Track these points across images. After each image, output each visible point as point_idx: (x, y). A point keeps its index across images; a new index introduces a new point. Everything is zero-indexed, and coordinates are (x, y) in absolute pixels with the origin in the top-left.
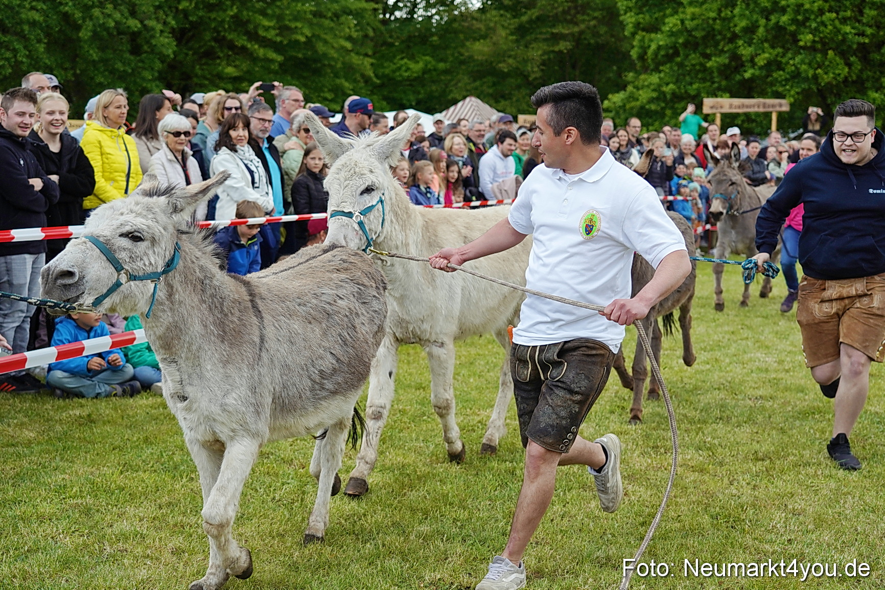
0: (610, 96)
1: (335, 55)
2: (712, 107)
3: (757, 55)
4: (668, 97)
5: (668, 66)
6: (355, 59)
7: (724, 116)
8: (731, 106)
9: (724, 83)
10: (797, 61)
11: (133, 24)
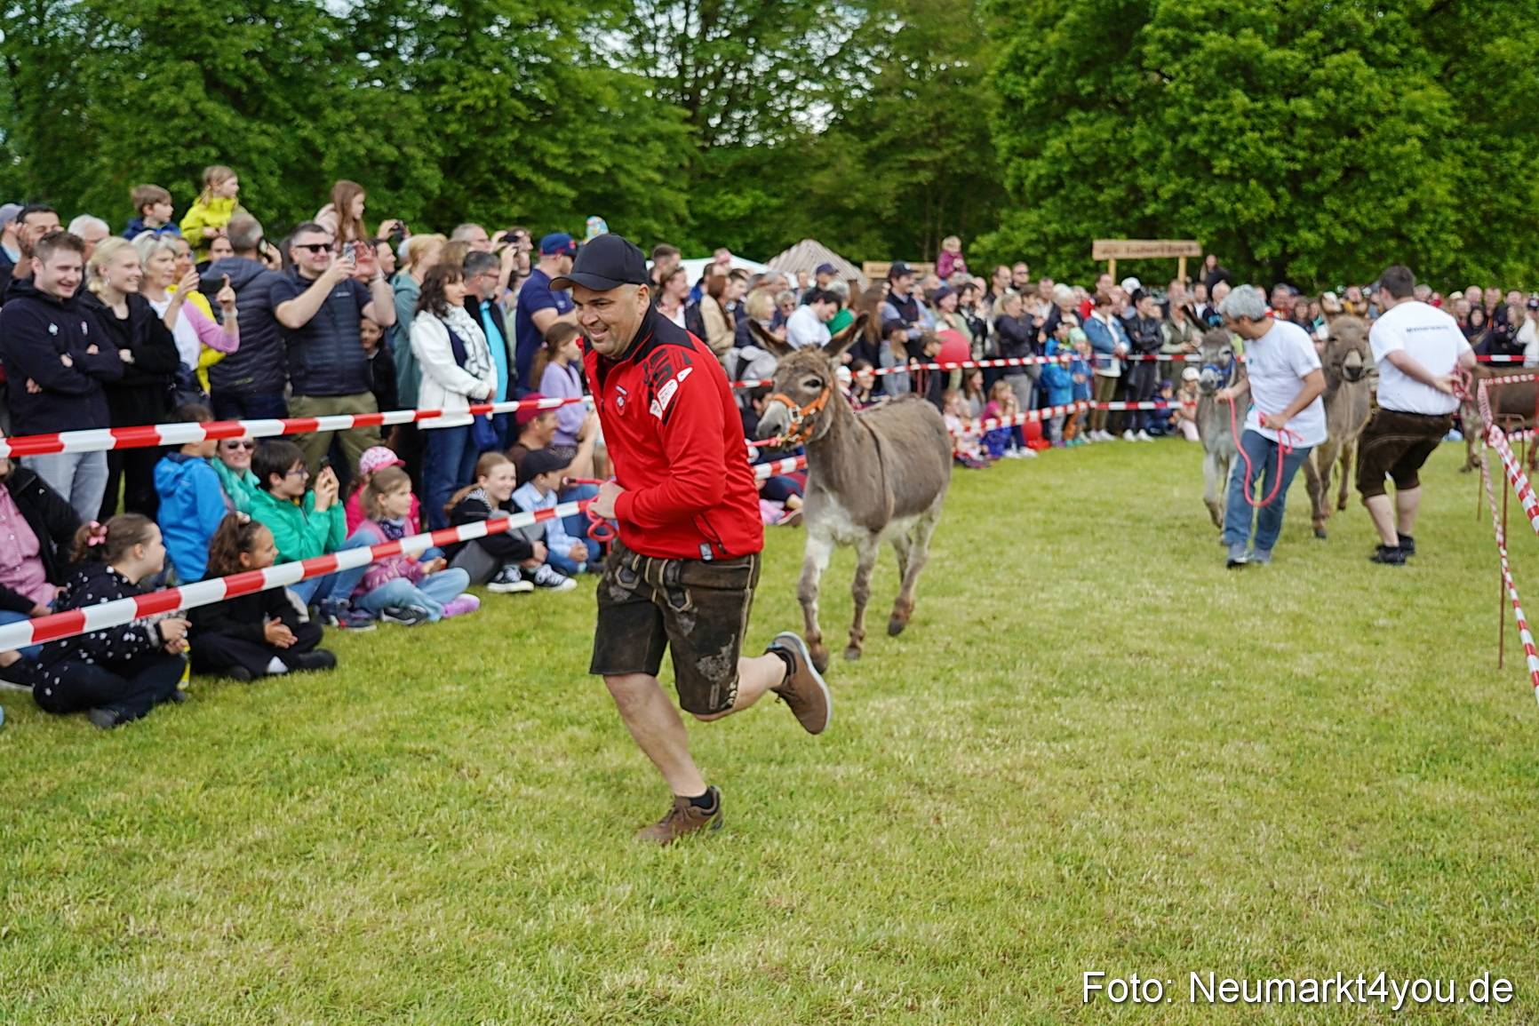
0: (979, 238)
1: (642, 190)
2: (1105, 252)
3: (1161, 185)
4: (1051, 239)
5: (1050, 200)
6: (667, 195)
7: (1120, 262)
8: (1128, 250)
9: (1120, 222)
10: (1210, 194)
11: (389, 152)
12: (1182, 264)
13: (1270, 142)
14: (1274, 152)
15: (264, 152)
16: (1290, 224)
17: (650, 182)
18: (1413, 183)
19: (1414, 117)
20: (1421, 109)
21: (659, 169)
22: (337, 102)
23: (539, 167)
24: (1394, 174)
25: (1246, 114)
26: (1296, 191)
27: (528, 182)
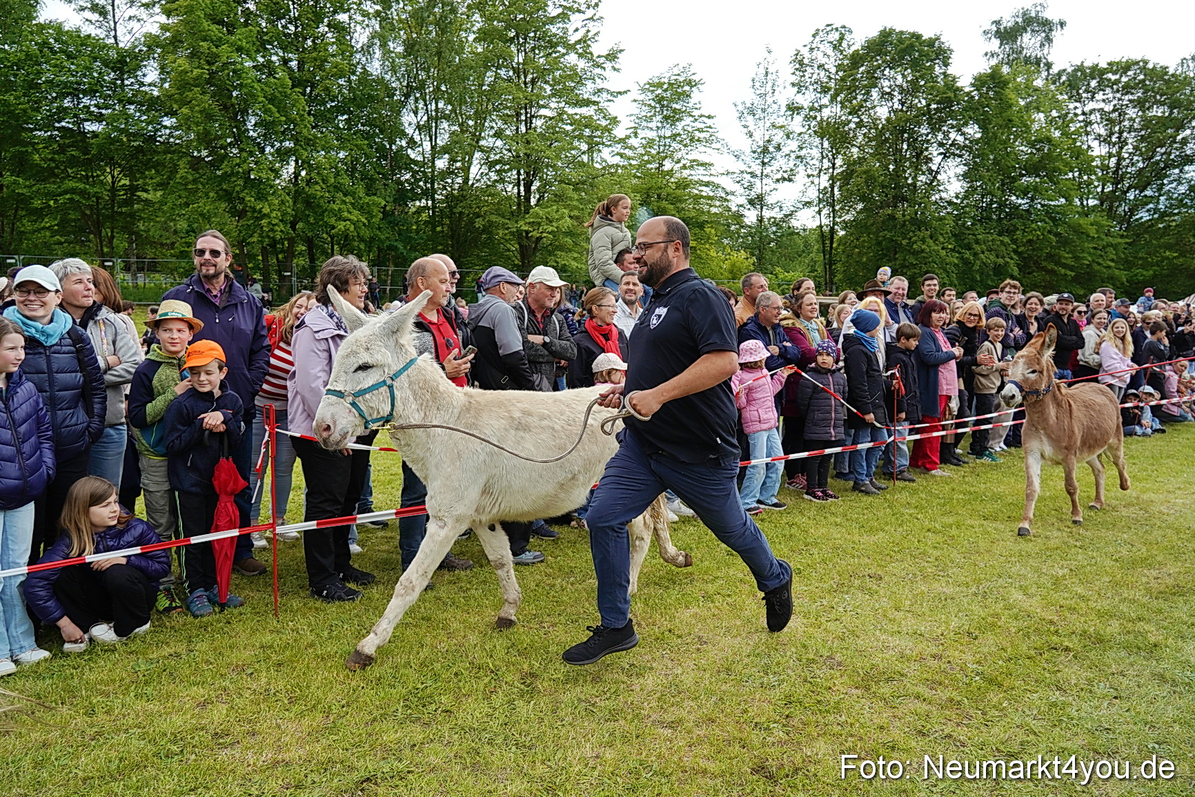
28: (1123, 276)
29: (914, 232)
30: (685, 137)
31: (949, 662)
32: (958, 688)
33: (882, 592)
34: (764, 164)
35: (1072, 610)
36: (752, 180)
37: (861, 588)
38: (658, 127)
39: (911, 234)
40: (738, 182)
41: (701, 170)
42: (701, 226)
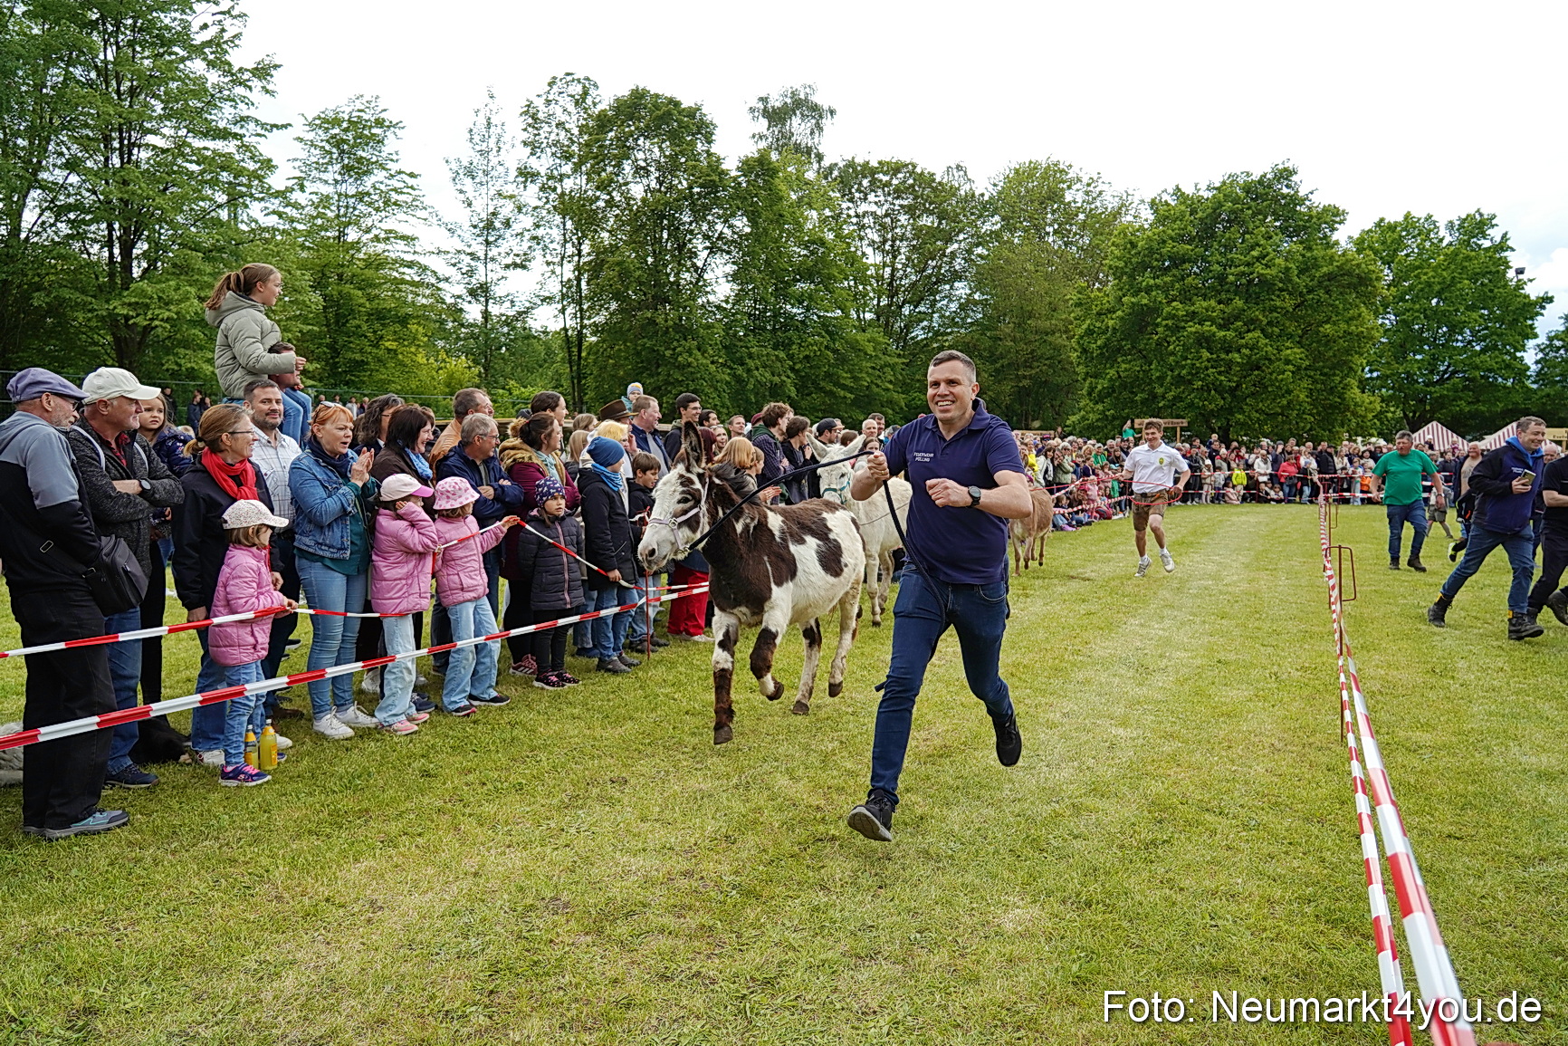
3: (1166, 393)
5: (1109, 399)
9: (1146, 409)
10: (1192, 397)
11: (776, 379)
12: (1178, 429)
13: (1220, 373)
14: (1223, 378)
15: (721, 381)
16: (1230, 411)
17: (888, 390)
18: (1289, 392)
19: (1288, 362)
20: (1291, 358)
21: (891, 382)
22: (751, 356)
23: (837, 384)
24: (1279, 388)
25: (1208, 360)
26: (1234, 396)
27: (831, 391)
28: (901, 399)
29: (678, 341)
30: (376, 197)
31: (702, 878)
32: (711, 909)
33: (626, 801)
34: (488, 243)
35: (840, 790)
36: (473, 263)
37: (600, 798)
38: (336, 182)
39: (675, 343)
40: (454, 265)
41: (401, 245)
42: (404, 321)
